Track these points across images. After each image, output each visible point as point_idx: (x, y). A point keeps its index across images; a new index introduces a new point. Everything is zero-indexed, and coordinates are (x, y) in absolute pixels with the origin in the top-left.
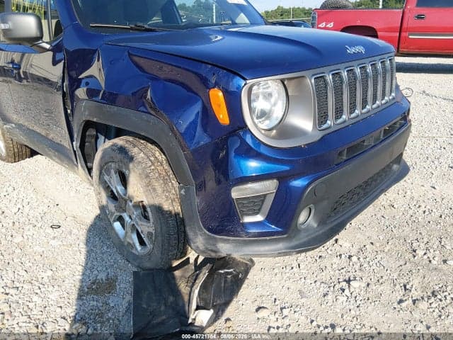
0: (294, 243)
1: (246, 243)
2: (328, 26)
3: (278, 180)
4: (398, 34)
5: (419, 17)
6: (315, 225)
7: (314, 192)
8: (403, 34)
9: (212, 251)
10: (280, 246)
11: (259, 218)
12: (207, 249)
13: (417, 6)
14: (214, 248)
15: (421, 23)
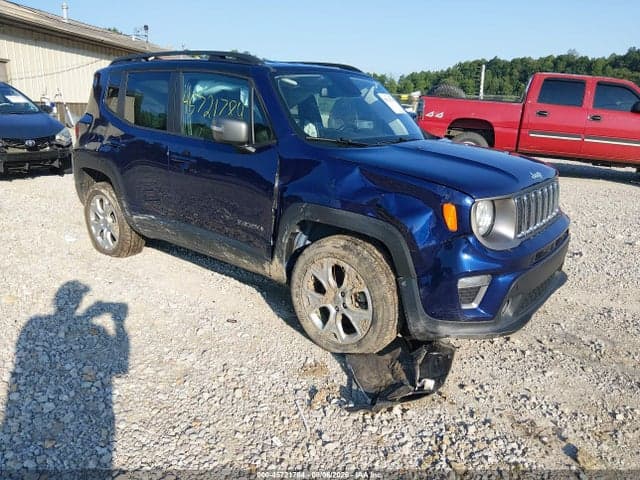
0: (499, 327)
1: (462, 326)
2: (437, 116)
3: (492, 274)
4: (517, 131)
5: (541, 114)
6: (511, 314)
7: (517, 287)
8: (523, 131)
9: (432, 333)
10: (488, 329)
11: (474, 305)
12: (427, 331)
13: (539, 101)
14: (434, 330)
15: (543, 120)
